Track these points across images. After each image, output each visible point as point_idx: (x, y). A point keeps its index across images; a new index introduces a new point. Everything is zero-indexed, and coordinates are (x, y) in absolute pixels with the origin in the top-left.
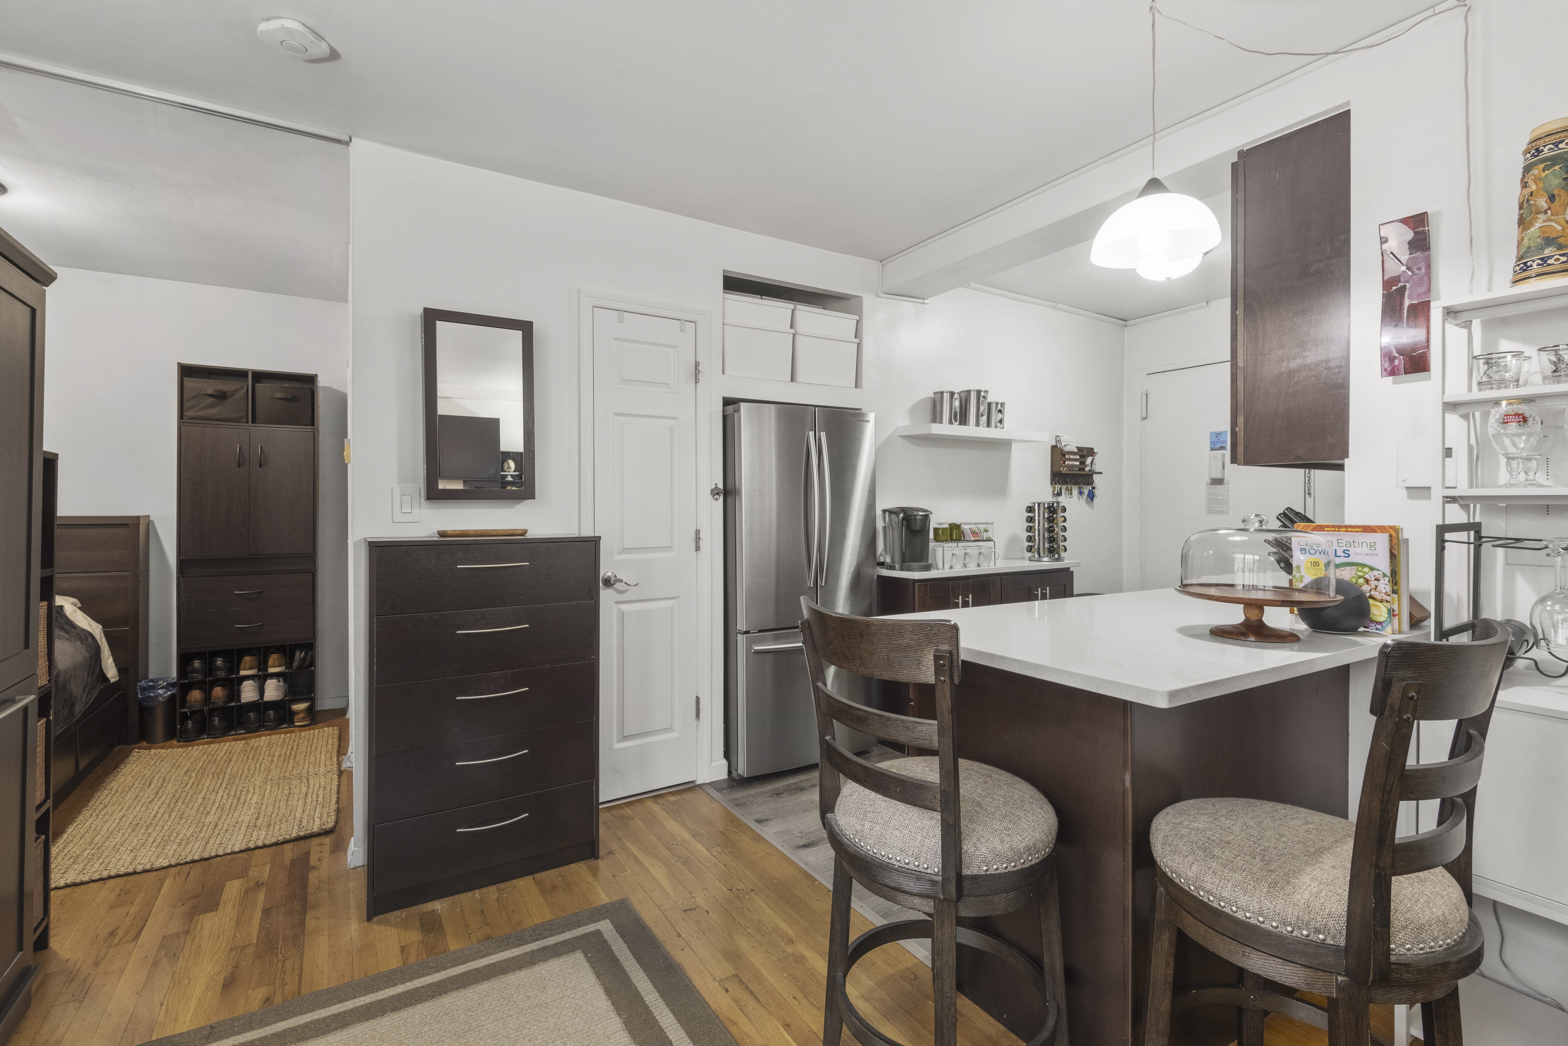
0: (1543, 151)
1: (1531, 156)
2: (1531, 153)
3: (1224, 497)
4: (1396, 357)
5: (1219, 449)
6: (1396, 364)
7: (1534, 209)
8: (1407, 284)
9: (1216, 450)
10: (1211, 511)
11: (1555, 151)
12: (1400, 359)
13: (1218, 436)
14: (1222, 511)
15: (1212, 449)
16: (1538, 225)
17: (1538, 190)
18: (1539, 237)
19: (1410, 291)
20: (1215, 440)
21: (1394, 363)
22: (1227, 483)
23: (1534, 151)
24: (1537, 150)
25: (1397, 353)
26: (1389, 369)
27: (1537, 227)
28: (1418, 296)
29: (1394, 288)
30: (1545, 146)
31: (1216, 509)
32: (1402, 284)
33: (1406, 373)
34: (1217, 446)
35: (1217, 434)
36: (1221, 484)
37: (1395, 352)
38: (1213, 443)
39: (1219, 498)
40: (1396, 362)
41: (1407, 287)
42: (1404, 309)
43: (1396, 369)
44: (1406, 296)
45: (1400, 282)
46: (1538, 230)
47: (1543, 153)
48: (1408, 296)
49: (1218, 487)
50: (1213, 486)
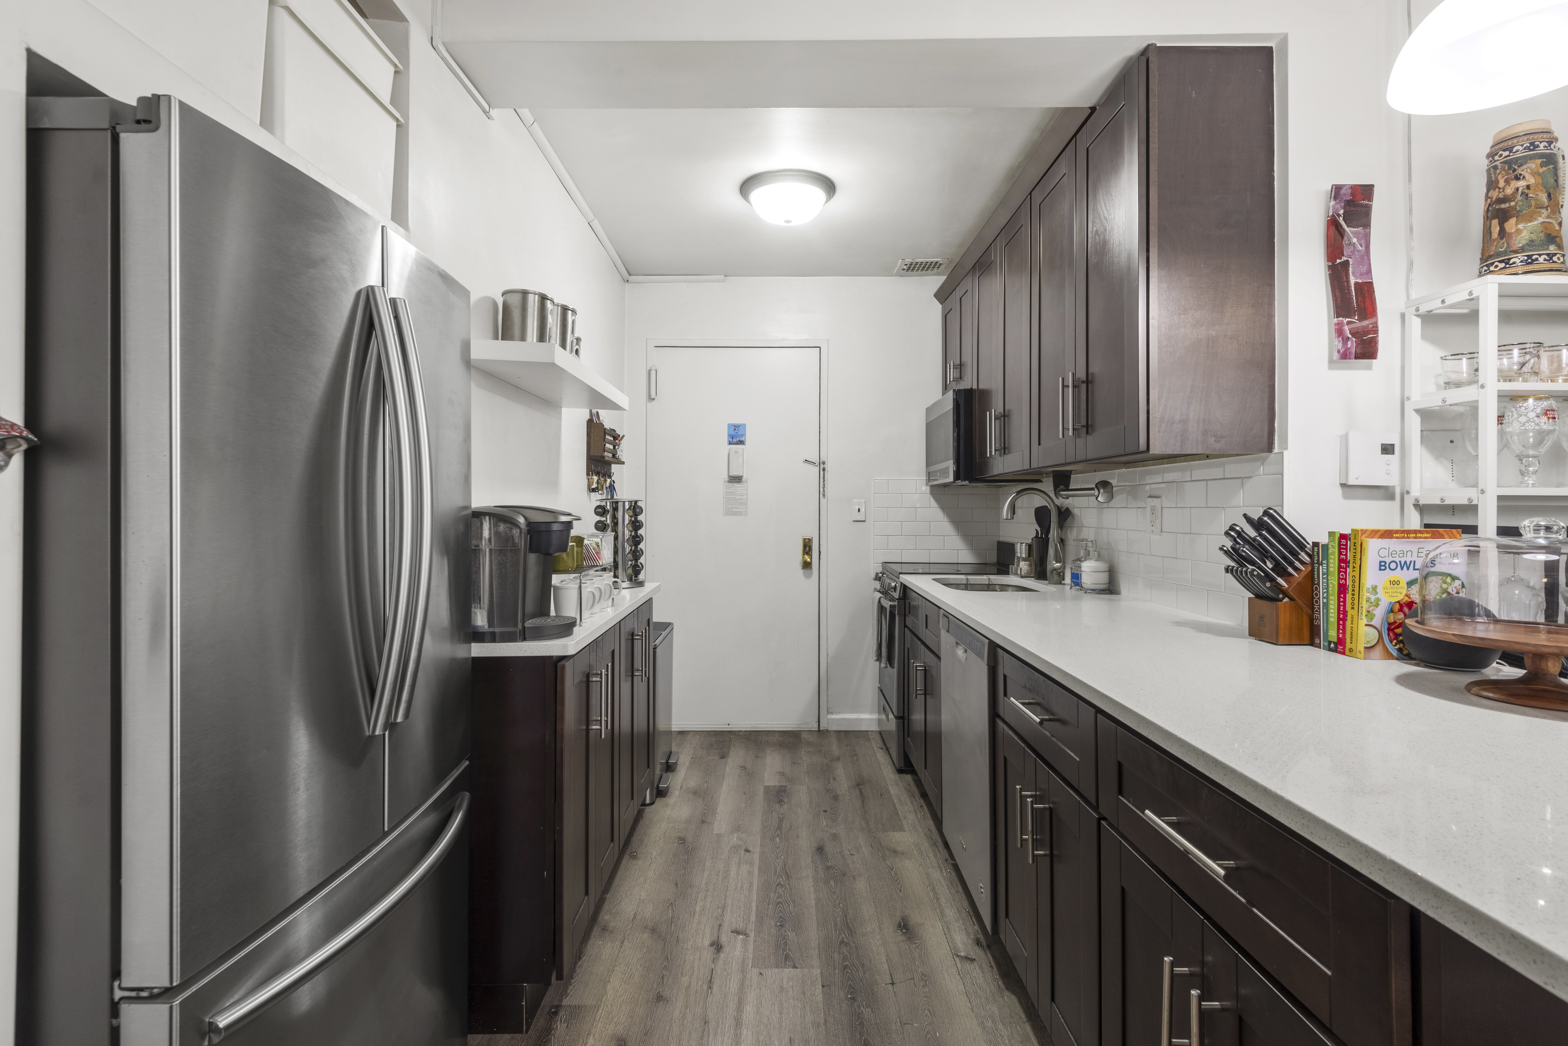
0: (1538, 146)
1: (1524, 149)
2: (1525, 146)
3: (742, 497)
4: (1349, 338)
5: (737, 443)
6: (1349, 346)
7: (1533, 203)
8: (1350, 259)
9: (734, 444)
10: (729, 512)
11: (1548, 149)
12: (1353, 341)
13: (737, 429)
14: (741, 512)
15: (730, 443)
16: (1541, 220)
17: (1537, 185)
18: (1542, 232)
19: (1353, 267)
20: (733, 433)
21: (1347, 345)
22: (746, 482)
23: (1528, 145)
24: (1532, 144)
25: (1350, 334)
26: (1341, 351)
27: (1540, 222)
28: (1361, 275)
29: (1338, 261)
30: (1541, 142)
31: (734, 510)
32: (1344, 258)
33: (1356, 358)
34: (735, 440)
35: (735, 426)
36: (739, 482)
37: (1348, 332)
38: (731, 436)
39: (738, 497)
40: (1349, 344)
41: (1351, 263)
42: (1351, 286)
43: (1348, 352)
44: (1350, 272)
45: (1343, 256)
46: (1540, 225)
47: (1539, 149)
48: (1352, 273)
49: (737, 485)
50: (731, 484)
